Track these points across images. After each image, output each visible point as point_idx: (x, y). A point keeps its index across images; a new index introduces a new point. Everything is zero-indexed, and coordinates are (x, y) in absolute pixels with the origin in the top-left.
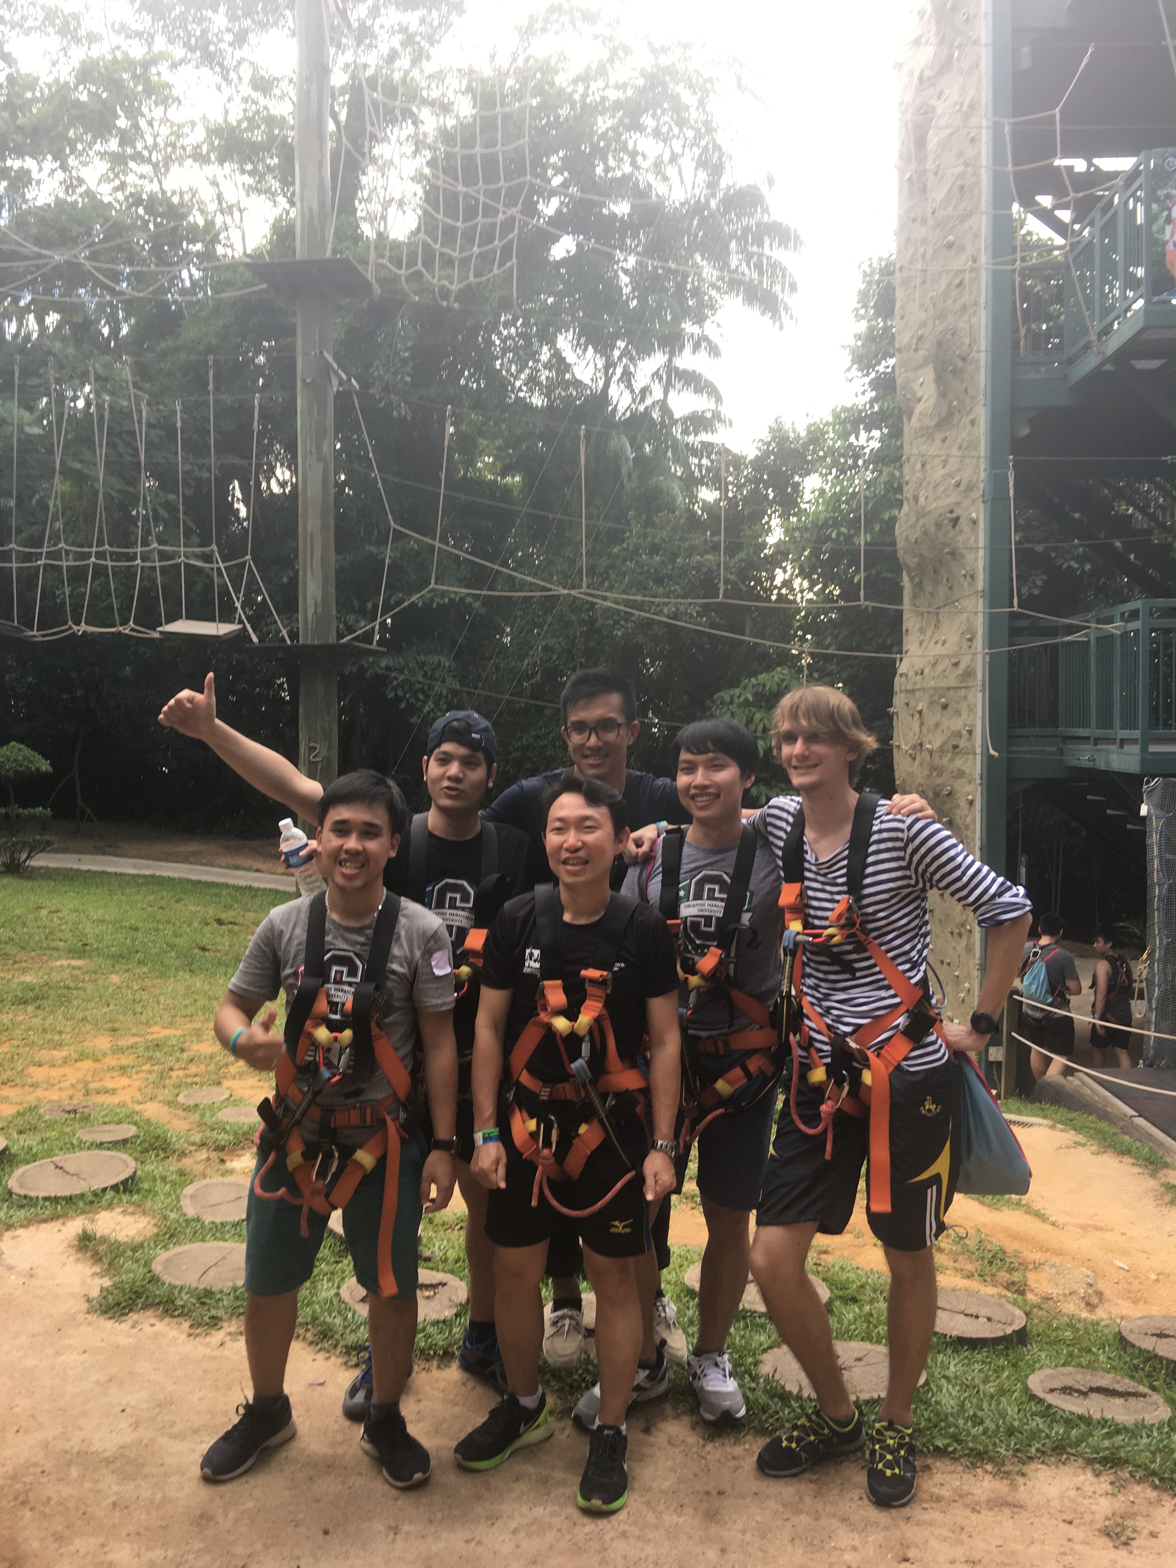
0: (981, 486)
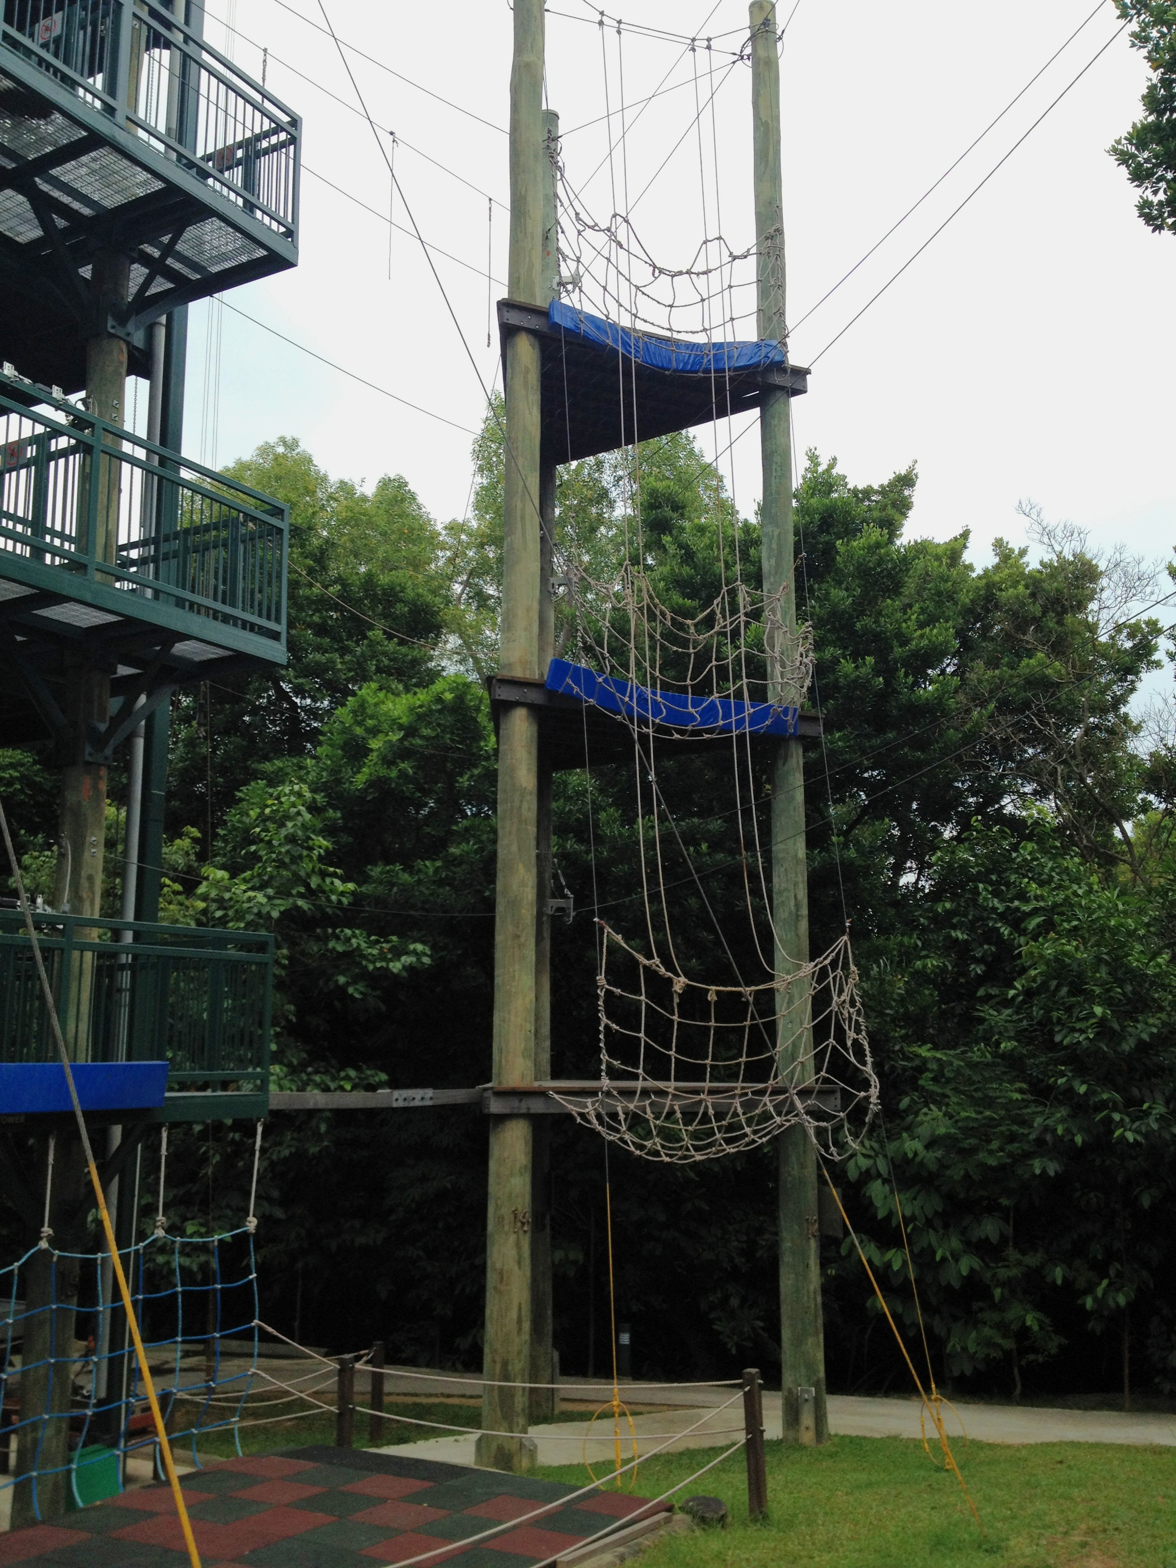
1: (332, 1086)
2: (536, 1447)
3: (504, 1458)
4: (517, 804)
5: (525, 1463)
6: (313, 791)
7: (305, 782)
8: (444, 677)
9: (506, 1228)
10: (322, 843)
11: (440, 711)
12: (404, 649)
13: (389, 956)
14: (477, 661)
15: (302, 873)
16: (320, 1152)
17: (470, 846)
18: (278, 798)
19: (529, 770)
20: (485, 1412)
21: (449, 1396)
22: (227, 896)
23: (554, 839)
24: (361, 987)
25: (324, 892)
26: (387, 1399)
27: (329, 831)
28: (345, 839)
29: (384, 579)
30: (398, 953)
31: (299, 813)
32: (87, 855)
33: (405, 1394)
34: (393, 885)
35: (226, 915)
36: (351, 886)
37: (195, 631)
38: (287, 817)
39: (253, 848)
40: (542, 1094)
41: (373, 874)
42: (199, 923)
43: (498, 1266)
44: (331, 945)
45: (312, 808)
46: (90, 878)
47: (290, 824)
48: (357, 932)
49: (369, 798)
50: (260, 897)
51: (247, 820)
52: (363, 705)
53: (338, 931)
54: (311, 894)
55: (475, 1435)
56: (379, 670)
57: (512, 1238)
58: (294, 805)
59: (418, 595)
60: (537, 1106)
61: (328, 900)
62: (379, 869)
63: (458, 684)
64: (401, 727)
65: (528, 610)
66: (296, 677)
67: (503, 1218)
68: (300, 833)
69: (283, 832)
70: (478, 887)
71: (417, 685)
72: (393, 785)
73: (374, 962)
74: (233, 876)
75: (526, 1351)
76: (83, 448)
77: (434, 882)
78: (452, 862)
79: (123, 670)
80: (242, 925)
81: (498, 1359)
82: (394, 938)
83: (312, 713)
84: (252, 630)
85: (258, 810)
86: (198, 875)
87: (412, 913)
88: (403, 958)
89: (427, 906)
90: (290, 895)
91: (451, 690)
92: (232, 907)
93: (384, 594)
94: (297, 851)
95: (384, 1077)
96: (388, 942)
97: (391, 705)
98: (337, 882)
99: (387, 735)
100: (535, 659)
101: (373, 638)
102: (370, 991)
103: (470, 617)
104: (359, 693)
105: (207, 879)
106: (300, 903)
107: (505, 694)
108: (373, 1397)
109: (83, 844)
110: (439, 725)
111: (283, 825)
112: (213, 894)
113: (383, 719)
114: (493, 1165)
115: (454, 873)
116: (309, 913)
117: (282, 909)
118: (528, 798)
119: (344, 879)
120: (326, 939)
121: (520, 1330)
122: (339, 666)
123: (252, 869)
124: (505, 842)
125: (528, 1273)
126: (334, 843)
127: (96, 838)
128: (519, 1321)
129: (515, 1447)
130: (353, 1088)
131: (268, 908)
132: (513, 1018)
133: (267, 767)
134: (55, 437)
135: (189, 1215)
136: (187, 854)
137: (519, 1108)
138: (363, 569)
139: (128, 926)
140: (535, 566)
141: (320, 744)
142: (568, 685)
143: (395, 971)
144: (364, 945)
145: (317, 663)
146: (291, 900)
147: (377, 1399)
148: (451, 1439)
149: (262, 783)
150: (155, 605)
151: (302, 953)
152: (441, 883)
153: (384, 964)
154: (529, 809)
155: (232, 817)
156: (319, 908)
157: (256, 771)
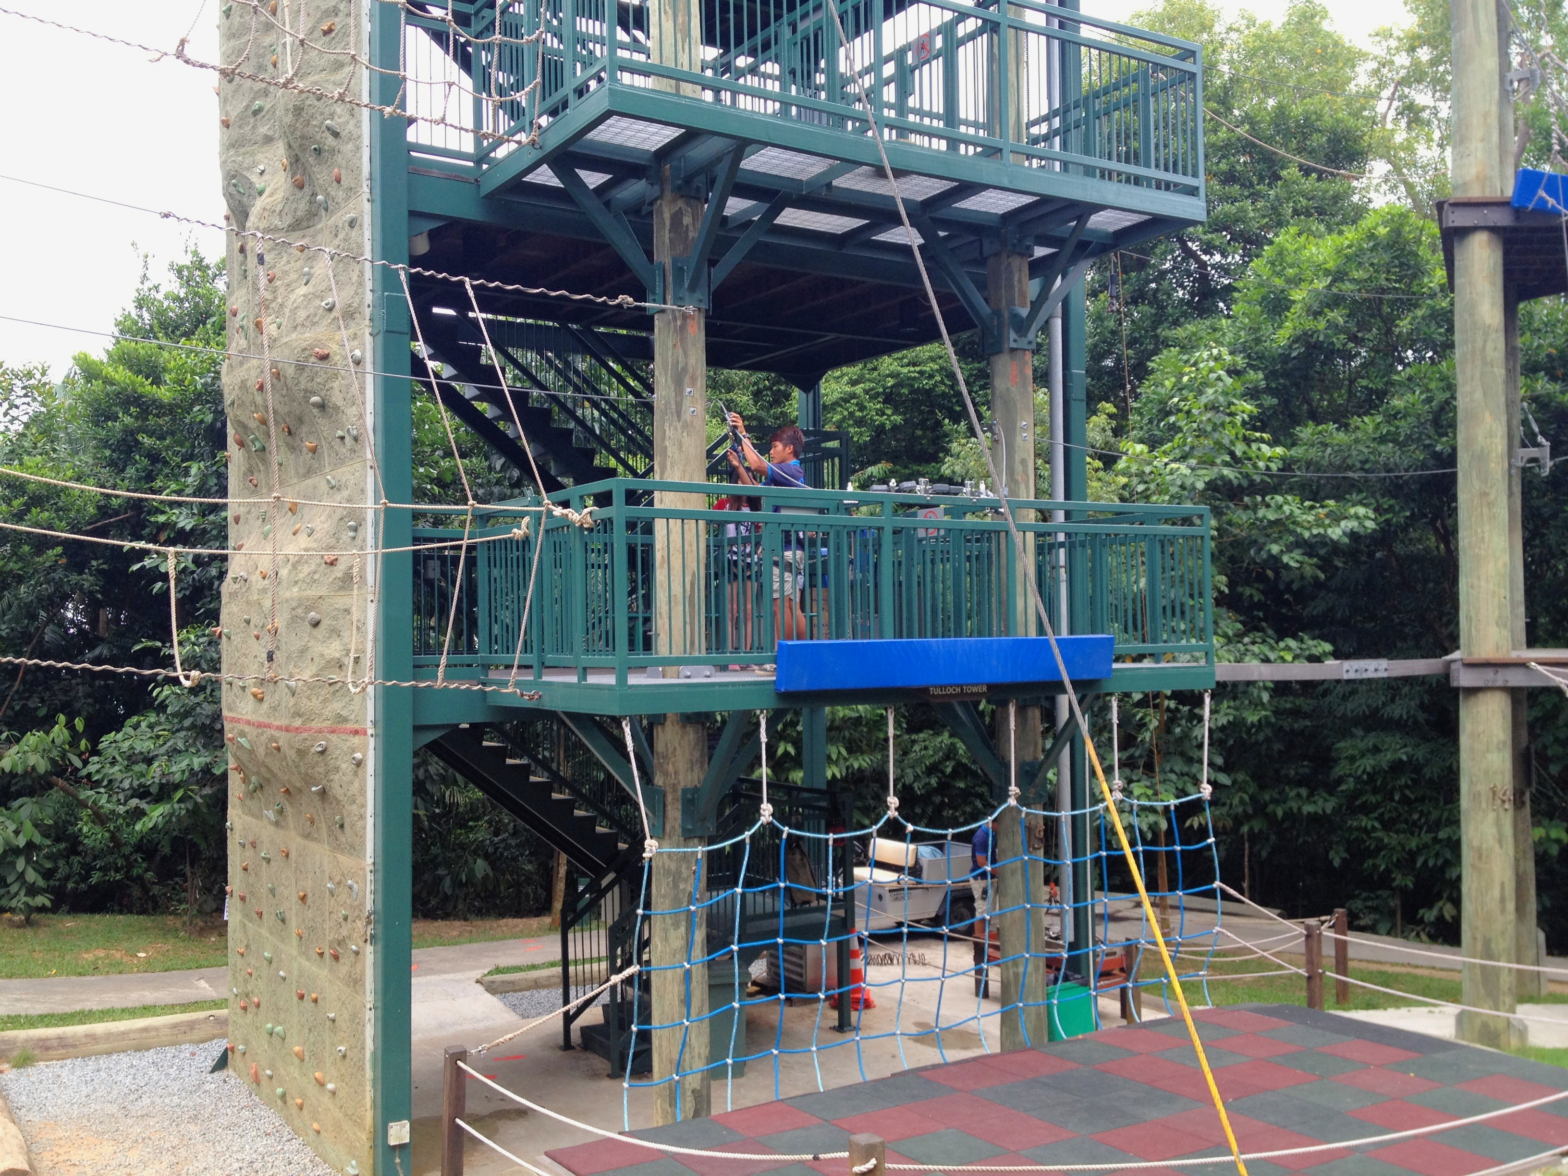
0: (368, 312)
1: (1272, 656)
2: (1526, 1028)
3: (1490, 1035)
4: (1479, 344)
5: (1514, 1042)
6: (1231, 353)
7: (1223, 345)
8: (1375, 210)
9: (1484, 805)
10: (1246, 408)
11: (1373, 249)
12: (1323, 185)
13: (1327, 522)
14: (1409, 187)
15: (1226, 442)
16: (1260, 721)
17: (1416, 397)
18: (1195, 364)
19: (1493, 304)
20: (1466, 987)
21: (1416, 967)
22: (1148, 469)
23: (1522, 380)
24: (1297, 554)
25: (1250, 459)
26: (1351, 964)
27: (1252, 394)
28: (1270, 401)
29: (1297, 110)
30: (1336, 518)
31: (1219, 379)
32: (1019, 440)
33: (1368, 961)
34: (1326, 445)
35: (1147, 489)
36: (1279, 450)
37: (1110, 200)
38: (1205, 384)
39: (1172, 419)
40: (1522, 665)
41: (1302, 435)
42: (1122, 499)
43: (1476, 843)
44: (1261, 513)
45: (1233, 372)
46: (1024, 462)
47: (1210, 391)
48: (1289, 498)
49: (1294, 354)
50: (1183, 469)
51: (1163, 391)
52: (1281, 253)
53: (1267, 498)
54: (1236, 461)
55: (1452, 1009)
56: (1296, 213)
57: (1491, 816)
58: (1212, 371)
59: (1338, 121)
60: (1516, 679)
61: (1255, 466)
62: (1309, 430)
63: (1393, 216)
64: (1327, 272)
65: (1486, 115)
66: (1205, 233)
67: (1479, 794)
68: (1221, 399)
69: (1203, 400)
70: (1427, 442)
71: (1344, 222)
72: (1321, 338)
73: (1309, 529)
74: (1152, 448)
75: (1511, 930)
76: (991, 27)
77: (1374, 439)
78: (1394, 416)
79: (1040, 252)
80: (1167, 498)
81: (1478, 936)
82: (1331, 502)
83: (1225, 270)
84: (1167, 188)
85: (1173, 380)
86: (1118, 451)
87: (1350, 474)
88: (1343, 523)
89: (1367, 466)
90: (1213, 464)
91: (1385, 223)
92: (1153, 480)
93: (1298, 126)
94: (1219, 418)
95: (1328, 647)
96: (1323, 507)
97: (1314, 249)
98: (1264, 447)
99: (1312, 282)
100: (1496, 173)
101: (1288, 177)
102: (1306, 558)
103: (1400, 137)
104: (1277, 240)
105: (1126, 453)
106: (1226, 472)
107: (1458, 219)
108: (1337, 962)
109: (1014, 429)
110: (1372, 265)
111: (1201, 393)
112: (1134, 469)
113: (1304, 267)
114: (1464, 740)
115: (1397, 428)
116: (1235, 482)
117: (1207, 479)
118: (1494, 336)
119: (1272, 444)
120: (1255, 508)
121: (1503, 910)
122: (1252, 214)
123: (1171, 441)
124: (1468, 388)
125: (1511, 852)
126: (1257, 406)
127: (1025, 422)
128: (1503, 900)
129: (1501, 1025)
130: (1296, 657)
131: (1192, 480)
132: (1483, 583)
133: (1180, 333)
134: (963, 21)
135: (1135, 778)
136: (1104, 430)
137: (1494, 681)
138: (1271, 103)
139: (1059, 506)
140: (1492, 63)
141: (1235, 301)
142: (1541, 199)
143: (1335, 537)
144: (1297, 512)
145: (1226, 215)
146: (1216, 469)
147: (1342, 965)
148: (1424, 1010)
149: (1175, 350)
150: (1065, 178)
151: (1230, 523)
152: (1382, 440)
153: (1322, 531)
154: (1495, 349)
155: (1146, 389)
156: (1247, 476)
157: (1167, 338)
